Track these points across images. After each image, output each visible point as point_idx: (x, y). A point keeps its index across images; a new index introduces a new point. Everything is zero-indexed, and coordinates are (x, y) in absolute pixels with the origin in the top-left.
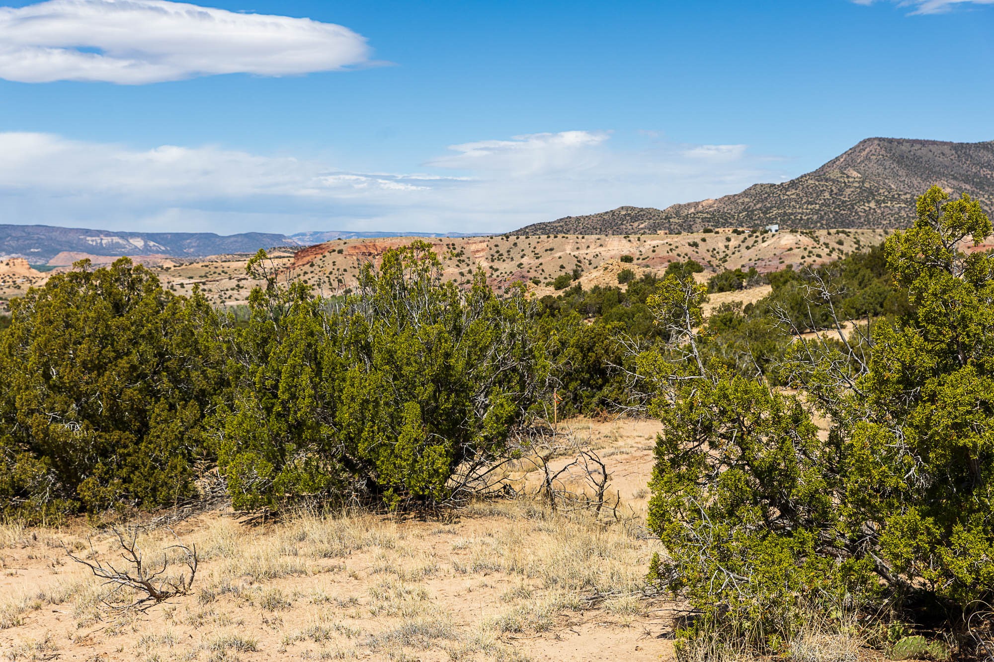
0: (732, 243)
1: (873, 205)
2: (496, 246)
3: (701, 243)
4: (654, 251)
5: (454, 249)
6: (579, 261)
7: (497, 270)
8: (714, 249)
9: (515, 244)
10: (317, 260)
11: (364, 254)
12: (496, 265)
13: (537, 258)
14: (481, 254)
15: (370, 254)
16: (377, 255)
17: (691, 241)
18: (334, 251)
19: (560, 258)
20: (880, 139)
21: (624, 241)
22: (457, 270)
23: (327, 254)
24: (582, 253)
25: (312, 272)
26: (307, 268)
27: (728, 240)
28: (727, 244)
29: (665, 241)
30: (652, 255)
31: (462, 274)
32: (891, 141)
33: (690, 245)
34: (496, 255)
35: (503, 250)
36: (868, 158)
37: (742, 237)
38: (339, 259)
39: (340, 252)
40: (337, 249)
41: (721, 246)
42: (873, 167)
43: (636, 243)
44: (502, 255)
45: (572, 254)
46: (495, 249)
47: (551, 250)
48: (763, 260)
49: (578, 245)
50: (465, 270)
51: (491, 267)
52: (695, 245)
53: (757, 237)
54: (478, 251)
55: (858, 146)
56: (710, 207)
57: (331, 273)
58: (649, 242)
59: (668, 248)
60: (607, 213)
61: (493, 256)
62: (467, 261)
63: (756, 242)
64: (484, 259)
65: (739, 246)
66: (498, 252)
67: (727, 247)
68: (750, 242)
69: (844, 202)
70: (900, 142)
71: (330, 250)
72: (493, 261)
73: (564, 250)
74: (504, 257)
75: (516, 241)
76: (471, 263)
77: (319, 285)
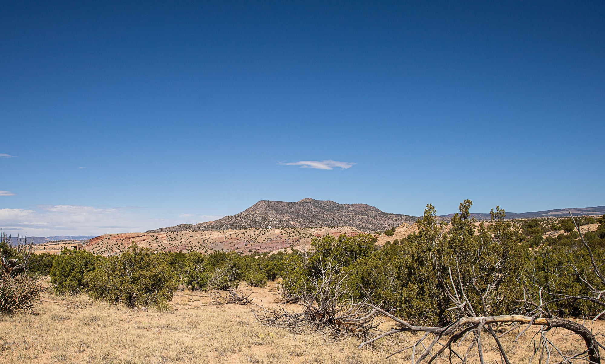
0: (256, 233)
1: (267, 222)
2: (170, 235)
3: (245, 233)
4: (231, 236)
5: (154, 237)
6: (204, 240)
7: (172, 244)
8: (251, 235)
9: (177, 235)
10: (100, 242)
11: (118, 239)
12: (171, 242)
13: (187, 239)
14: (164, 239)
15: (121, 239)
16: (124, 240)
17: (242, 232)
18: (106, 238)
19: (197, 239)
20: (264, 201)
21: (219, 233)
22: (156, 245)
23: (103, 239)
24: (204, 237)
25: (99, 247)
26: (96, 245)
27: (255, 232)
28: (254, 233)
29: (233, 233)
30: (230, 238)
31: (159, 246)
32: (268, 201)
33: (242, 234)
34: (170, 239)
35: (173, 237)
36: (261, 207)
37: (259, 231)
38: (109, 241)
39: (109, 239)
40: (108, 238)
41: (252, 234)
42: (263, 210)
43: (223, 233)
44: (172, 239)
45: (201, 237)
46: (170, 237)
47: (192, 236)
48: (270, 238)
49: (202, 234)
50: (160, 245)
51: (169, 243)
52: (244, 233)
53: (265, 230)
54: (163, 237)
55: (258, 203)
56: (212, 224)
57: (107, 247)
58: (227, 233)
59: (236, 235)
60: (176, 226)
61: (169, 239)
62: (159, 241)
63: (265, 232)
64: (166, 240)
65: (259, 234)
66: (171, 238)
67: (255, 234)
68: (263, 232)
69: (257, 222)
70: (271, 202)
71: (105, 238)
72: (169, 241)
73: (197, 236)
74: (174, 239)
75: (177, 233)
76: (161, 242)
77: (104, 252)
